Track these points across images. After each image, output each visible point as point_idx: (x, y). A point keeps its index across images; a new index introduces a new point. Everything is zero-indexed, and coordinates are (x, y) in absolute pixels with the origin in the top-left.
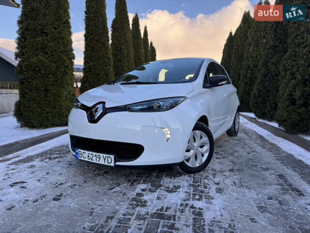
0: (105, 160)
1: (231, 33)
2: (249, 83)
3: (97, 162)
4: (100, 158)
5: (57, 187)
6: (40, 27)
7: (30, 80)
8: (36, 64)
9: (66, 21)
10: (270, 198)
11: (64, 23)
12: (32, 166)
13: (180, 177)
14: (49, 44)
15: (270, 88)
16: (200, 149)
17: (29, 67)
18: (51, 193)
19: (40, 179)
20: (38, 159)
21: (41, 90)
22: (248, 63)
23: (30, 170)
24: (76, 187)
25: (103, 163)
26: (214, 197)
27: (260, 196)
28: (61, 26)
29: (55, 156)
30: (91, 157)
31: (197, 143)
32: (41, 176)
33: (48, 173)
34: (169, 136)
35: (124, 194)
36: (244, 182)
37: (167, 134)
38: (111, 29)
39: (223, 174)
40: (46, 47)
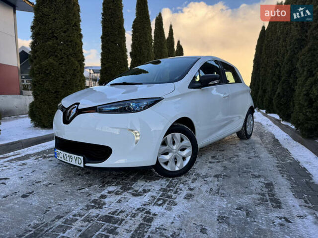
0: (76, 160)
1: (264, 27)
3: (70, 162)
4: (72, 159)
5: (33, 184)
6: (50, 31)
7: (41, 82)
8: (46, 67)
9: (75, 24)
10: (239, 208)
11: (74, 26)
12: (24, 164)
13: (156, 181)
14: (59, 47)
16: (180, 151)
17: (39, 70)
18: (24, 190)
19: (22, 176)
20: (34, 158)
21: (52, 92)
22: (277, 59)
23: (20, 168)
24: (50, 186)
25: (75, 164)
26: (178, 204)
27: (229, 205)
28: (70, 29)
29: (51, 155)
30: (65, 157)
31: (178, 145)
32: (25, 174)
33: (34, 171)
34: (138, 138)
35: (90, 194)
36: (223, 189)
37: (137, 136)
38: (132, 29)
39: (205, 179)
40: (56, 51)
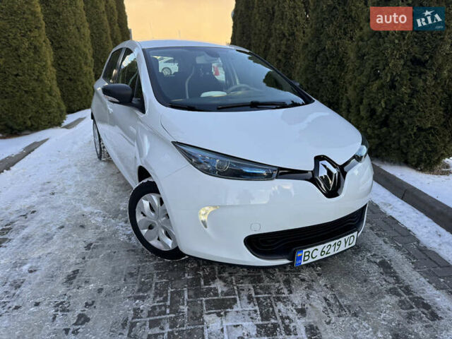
2: (284, 60)
15: (322, 76)
36: (342, 295)
